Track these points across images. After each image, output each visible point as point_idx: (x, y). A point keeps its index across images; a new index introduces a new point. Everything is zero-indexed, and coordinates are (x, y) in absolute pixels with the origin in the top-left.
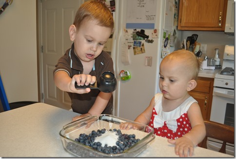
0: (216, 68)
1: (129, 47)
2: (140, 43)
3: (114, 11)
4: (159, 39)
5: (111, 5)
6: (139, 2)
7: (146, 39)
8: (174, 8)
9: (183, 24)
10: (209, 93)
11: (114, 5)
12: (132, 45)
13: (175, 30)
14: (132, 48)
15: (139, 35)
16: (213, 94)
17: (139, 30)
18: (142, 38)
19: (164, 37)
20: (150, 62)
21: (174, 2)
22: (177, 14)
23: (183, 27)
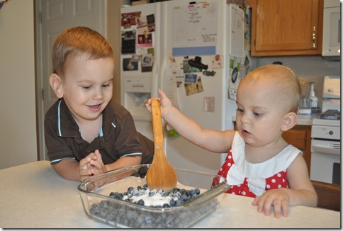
0: (312, 112)
1: (179, 84)
2: (195, 77)
3: (153, 30)
4: (224, 70)
5: (149, 22)
6: (190, 15)
7: (203, 70)
8: (243, 24)
9: (259, 47)
11: (153, 21)
12: (183, 80)
13: (247, 58)
14: (183, 85)
15: (192, 66)
16: (312, 150)
17: (192, 57)
18: (197, 69)
19: (232, 67)
20: (212, 105)
21: (243, 15)
22: (249, 33)
23: (259, 51)
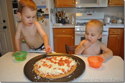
2: (40, 15)
7: (43, 13)
9: (57, 5)
10: (73, 34)
13: (54, 8)
15: (39, 12)
16: (75, 34)
17: (39, 9)
18: (41, 13)
20: (46, 24)
23: (57, 6)
